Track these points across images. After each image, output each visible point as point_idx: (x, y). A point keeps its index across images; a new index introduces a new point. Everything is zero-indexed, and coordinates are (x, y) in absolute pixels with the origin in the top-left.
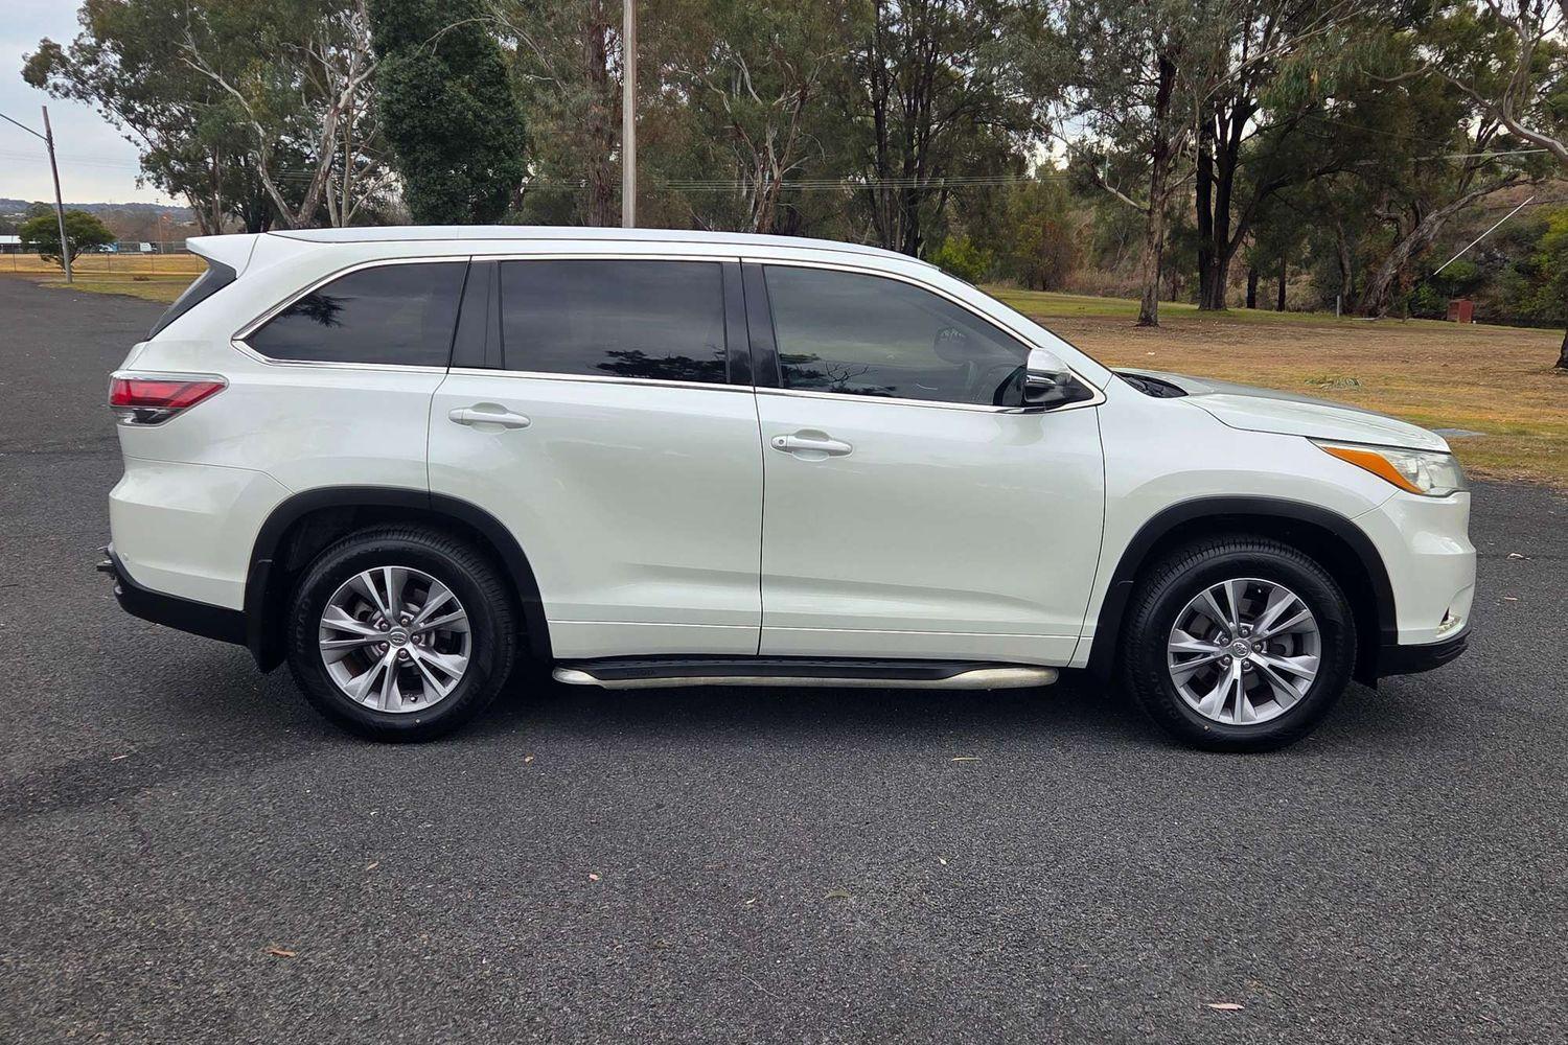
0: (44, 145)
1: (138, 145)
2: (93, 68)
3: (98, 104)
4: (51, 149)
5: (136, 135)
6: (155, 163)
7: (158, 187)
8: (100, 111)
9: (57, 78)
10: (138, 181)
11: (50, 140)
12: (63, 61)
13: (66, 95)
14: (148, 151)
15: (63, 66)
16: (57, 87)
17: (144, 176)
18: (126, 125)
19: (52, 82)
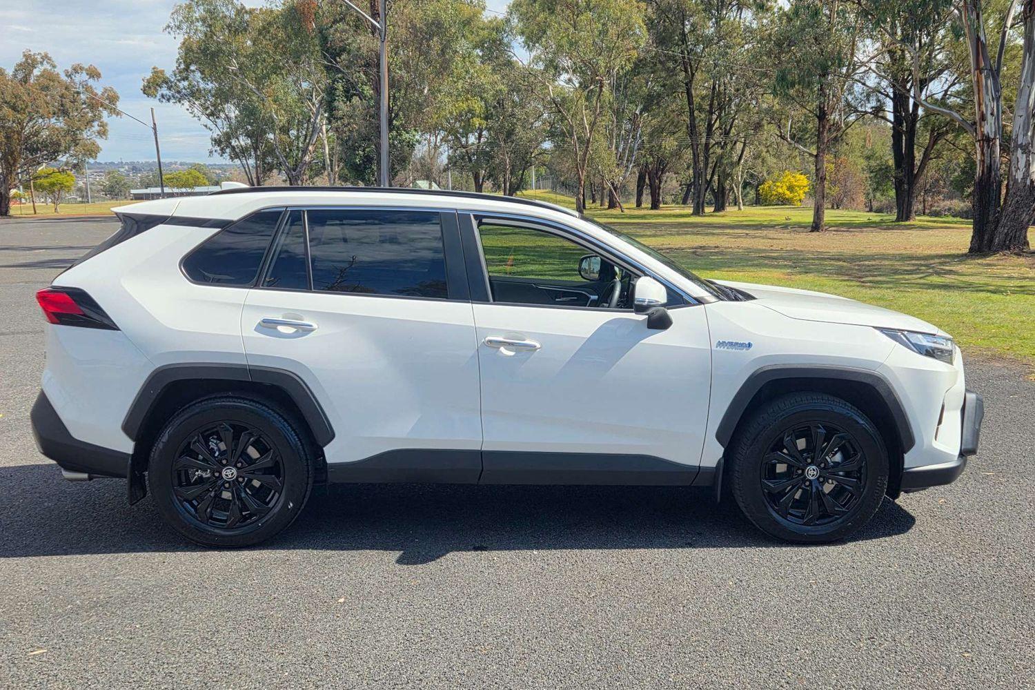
0: (152, 132)
1: (211, 130)
2: (186, 83)
3: (187, 104)
4: (156, 134)
5: (210, 124)
6: (222, 143)
7: (221, 156)
8: (188, 110)
9: (164, 91)
10: (210, 153)
11: (155, 129)
12: (166, 81)
13: (168, 100)
14: (216, 133)
15: (167, 83)
16: (163, 96)
17: (214, 149)
18: (204, 118)
19: (160, 93)
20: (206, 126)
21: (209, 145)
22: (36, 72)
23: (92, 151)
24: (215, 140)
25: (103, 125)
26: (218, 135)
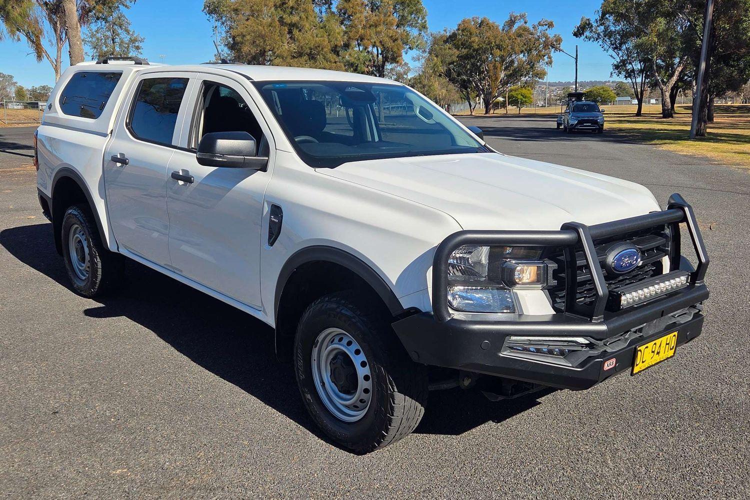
0: (574, 61)
1: (614, 58)
2: (602, 27)
3: (601, 43)
4: (576, 62)
5: (614, 54)
6: (619, 67)
7: (618, 76)
8: (600, 45)
9: (587, 33)
10: (611, 74)
11: (576, 59)
13: (589, 40)
14: (617, 60)
15: (590, 28)
16: (586, 37)
17: (614, 72)
18: (611, 51)
19: (585, 35)
20: (611, 56)
21: (611, 69)
22: (516, 26)
23: (541, 75)
24: (615, 65)
25: (550, 57)
26: (617, 62)
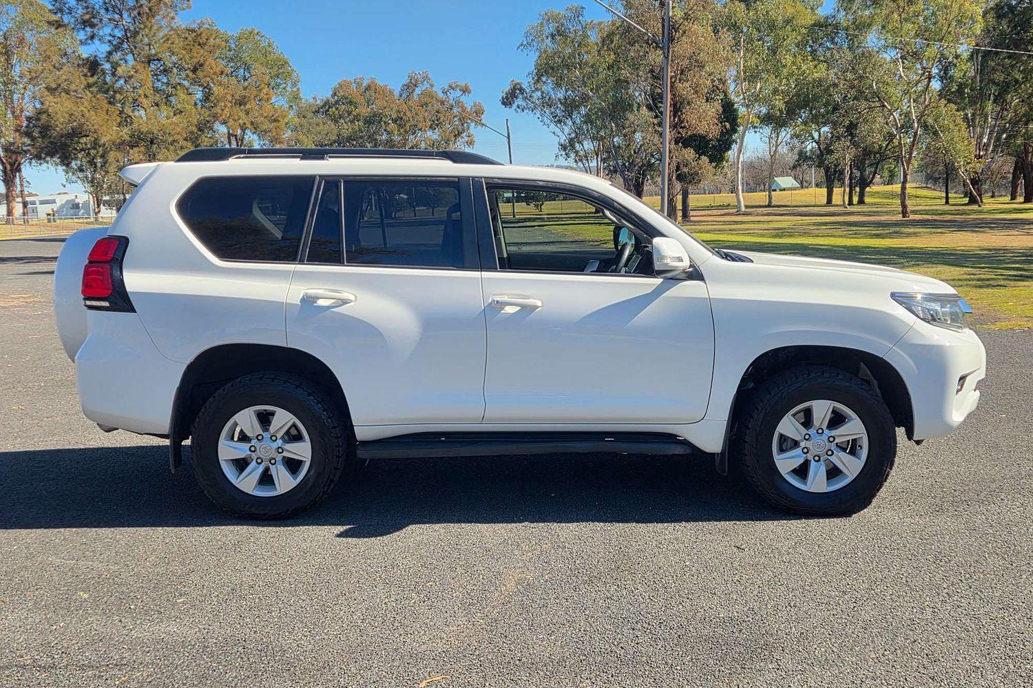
0: (506, 140)
1: (558, 136)
2: (539, 94)
3: (538, 115)
4: (509, 143)
5: (557, 130)
6: (567, 148)
7: (566, 159)
8: (539, 118)
9: (519, 101)
11: (509, 137)
12: (522, 92)
13: (523, 110)
14: (563, 139)
15: (523, 94)
16: (518, 107)
17: (560, 154)
18: (552, 125)
19: (516, 104)
20: (554, 133)
21: (556, 149)
22: (418, 91)
24: (562, 145)
25: (470, 135)
26: (564, 141)
